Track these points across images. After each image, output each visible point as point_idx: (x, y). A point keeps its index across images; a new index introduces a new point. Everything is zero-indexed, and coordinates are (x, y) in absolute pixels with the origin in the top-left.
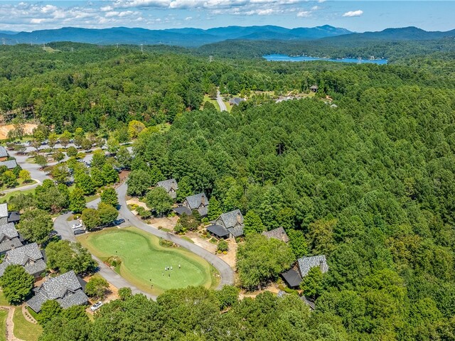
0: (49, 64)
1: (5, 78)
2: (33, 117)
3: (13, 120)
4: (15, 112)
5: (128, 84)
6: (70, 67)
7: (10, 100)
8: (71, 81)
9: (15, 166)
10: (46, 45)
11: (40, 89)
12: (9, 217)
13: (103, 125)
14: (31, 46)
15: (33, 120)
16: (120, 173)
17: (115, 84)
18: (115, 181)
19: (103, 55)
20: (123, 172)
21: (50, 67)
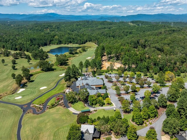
0: (130, 32)
1: (112, 37)
2: (119, 60)
3: (111, 60)
4: (112, 55)
5: (167, 48)
6: (138, 33)
7: (111, 51)
8: (138, 42)
9: (105, 93)
10: (130, 22)
11: (124, 47)
12: (94, 134)
13: (151, 71)
14: (124, 23)
15: (119, 61)
16: (158, 109)
17: (160, 47)
18: (155, 116)
19: (154, 28)
20: (160, 108)
21: (130, 33)
